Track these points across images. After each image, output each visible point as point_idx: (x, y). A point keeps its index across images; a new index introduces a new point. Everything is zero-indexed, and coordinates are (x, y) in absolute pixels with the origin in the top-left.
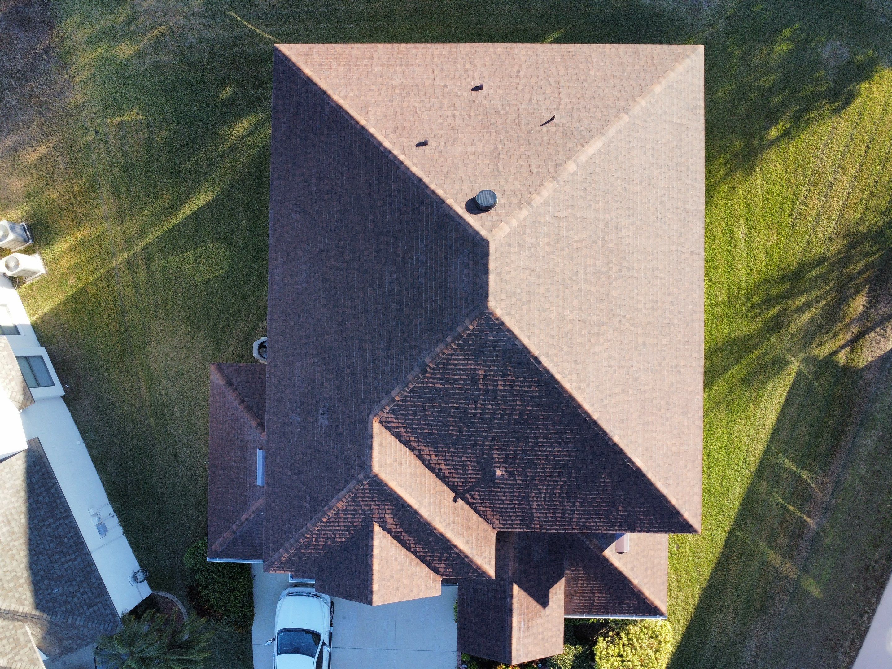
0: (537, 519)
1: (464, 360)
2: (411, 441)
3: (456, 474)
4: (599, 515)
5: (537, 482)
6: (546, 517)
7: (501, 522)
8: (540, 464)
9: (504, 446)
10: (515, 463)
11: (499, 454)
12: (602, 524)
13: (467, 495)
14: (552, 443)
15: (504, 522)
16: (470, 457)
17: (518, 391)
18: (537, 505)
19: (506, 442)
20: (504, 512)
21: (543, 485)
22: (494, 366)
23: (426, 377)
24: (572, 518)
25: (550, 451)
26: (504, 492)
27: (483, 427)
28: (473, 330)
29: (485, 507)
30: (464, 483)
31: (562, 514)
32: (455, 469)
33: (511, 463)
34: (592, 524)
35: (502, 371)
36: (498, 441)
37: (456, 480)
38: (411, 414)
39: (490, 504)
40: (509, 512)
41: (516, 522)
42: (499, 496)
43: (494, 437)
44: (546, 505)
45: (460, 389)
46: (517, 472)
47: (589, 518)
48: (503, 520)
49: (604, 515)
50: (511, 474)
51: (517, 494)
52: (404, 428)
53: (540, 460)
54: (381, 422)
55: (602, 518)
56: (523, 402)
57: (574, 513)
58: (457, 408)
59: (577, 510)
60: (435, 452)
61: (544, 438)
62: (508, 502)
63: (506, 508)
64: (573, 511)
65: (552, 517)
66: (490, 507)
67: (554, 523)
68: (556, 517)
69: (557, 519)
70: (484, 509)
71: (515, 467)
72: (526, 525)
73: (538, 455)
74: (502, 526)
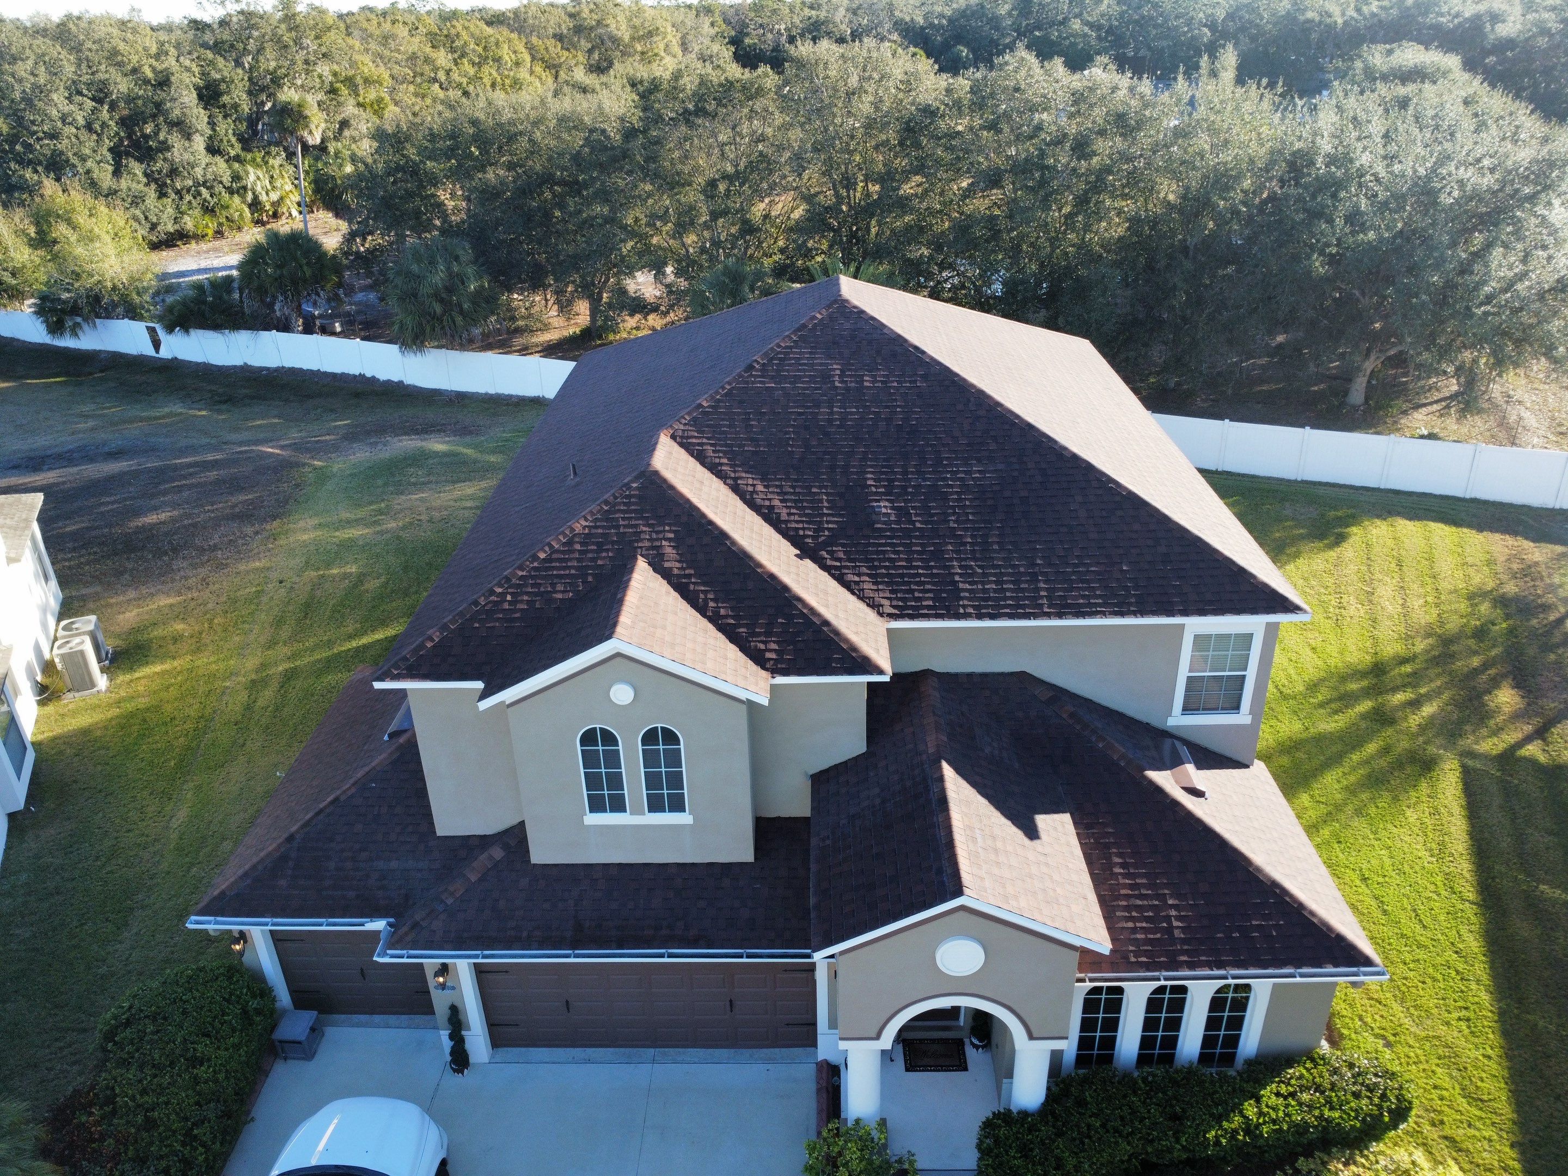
0: (967, 594)
1: (809, 353)
2: (721, 464)
3: (800, 515)
4: (1088, 581)
5: (952, 525)
6: (985, 591)
7: (895, 603)
8: (952, 493)
9: (883, 467)
10: (907, 494)
11: (875, 480)
12: (1101, 601)
13: (824, 553)
14: (965, 459)
15: (901, 604)
16: (826, 487)
17: (896, 388)
18: (961, 567)
19: (885, 460)
20: (897, 583)
21: (966, 529)
22: (856, 359)
23: (751, 375)
24: (1038, 590)
25: (966, 472)
26: (893, 545)
27: (846, 439)
28: (821, 320)
29: (859, 575)
30: (815, 531)
31: (1014, 582)
32: (798, 508)
33: (899, 495)
34: (1081, 601)
35: (868, 365)
36: (872, 460)
37: (801, 526)
38: (725, 426)
39: (868, 568)
40: (909, 583)
41: (925, 603)
42: (884, 552)
43: (865, 453)
44: (979, 567)
45: (805, 389)
46: (913, 508)
47: (1071, 590)
48: (898, 599)
49: (1099, 581)
50: (902, 513)
51: (919, 548)
52: (712, 445)
53: (951, 486)
54: (673, 437)
55: (1097, 588)
56: (905, 401)
57: (1038, 581)
58: (800, 414)
59: (1043, 574)
60: (762, 480)
61: (950, 452)
62: (904, 563)
63: (902, 576)
64: (1035, 575)
65: (995, 591)
66: (868, 575)
67: (1002, 603)
68: (1004, 590)
69: (1008, 594)
70: (857, 579)
71: (910, 501)
72: (947, 608)
73: (945, 479)
74: (897, 612)
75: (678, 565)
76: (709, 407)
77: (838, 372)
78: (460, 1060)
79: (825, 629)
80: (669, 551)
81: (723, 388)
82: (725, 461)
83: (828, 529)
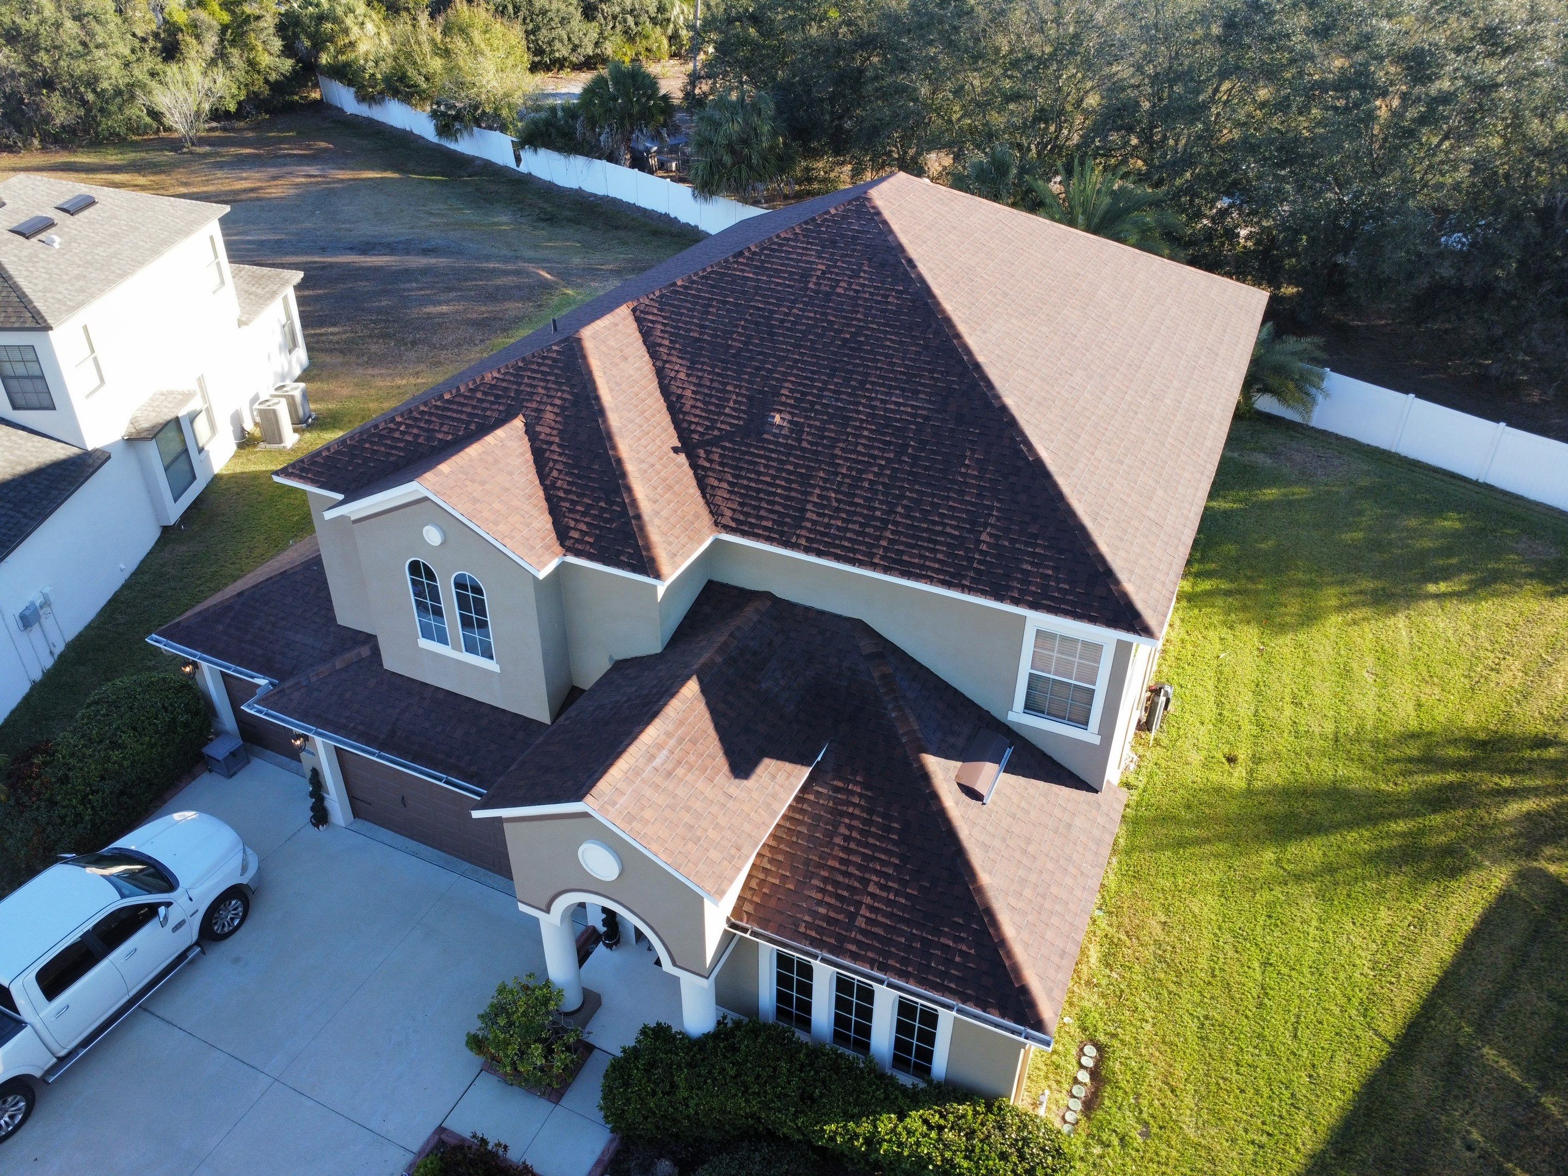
0: (809, 525)
1: (804, 248)
2: (660, 345)
3: (702, 410)
4: (935, 542)
5: (837, 452)
6: (828, 525)
7: (736, 516)
8: (856, 420)
9: (806, 378)
10: (812, 410)
11: (791, 390)
12: (937, 566)
13: (701, 453)
14: (890, 387)
15: (741, 518)
16: (740, 387)
17: (866, 300)
18: (819, 496)
19: (813, 372)
20: (752, 498)
21: (846, 459)
22: (843, 262)
23: (736, 262)
24: (879, 538)
25: (882, 401)
26: (769, 459)
27: (786, 343)
28: (833, 216)
29: (720, 480)
30: (707, 428)
31: (861, 524)
32: (704, 403)
33: (806, 410)
34: (916, 561)
35: (852, 270)
36: (799, 369)
37: (696, 420)
38: (685, 308)
39: (734, 476)
40: (761, 500)
41: (764, 523)
42: (756, 463)
43: (796, 361)
44: (837, 500)
45: (778, 284)
46: (810, 426)
47: (913, 546)
48: (742, 512)
49: (948, 545)
50: (797, 429)
51: (791, 468)
52: (664, 324)
53: (859, 412)
54: (634, 310)
55: (942, 552)
56: (866, 315)
57: (886, 529)
58: (759, 309)
59: (896, 523)
60: (688, 368)
61: (879, 377)
62: (768, 479)
63: (758, 491)
64: (885, 522)
65: (838, 528)
66: (729, 483)
67: (837, 542)
68: (847, 530)
69: (848, 535)
70: (716, 483)
71: (810, 418)
72: (782, 533)
73: (858, 404)
74: (734, 525)
75: (548, 431)
76: (681, 286)
77: (819, 273)
78: (320, 816)
79: (633, 522)
80: (549, 416)
81: (704, 270)
82: (667, 343)
83: (719, 429)
